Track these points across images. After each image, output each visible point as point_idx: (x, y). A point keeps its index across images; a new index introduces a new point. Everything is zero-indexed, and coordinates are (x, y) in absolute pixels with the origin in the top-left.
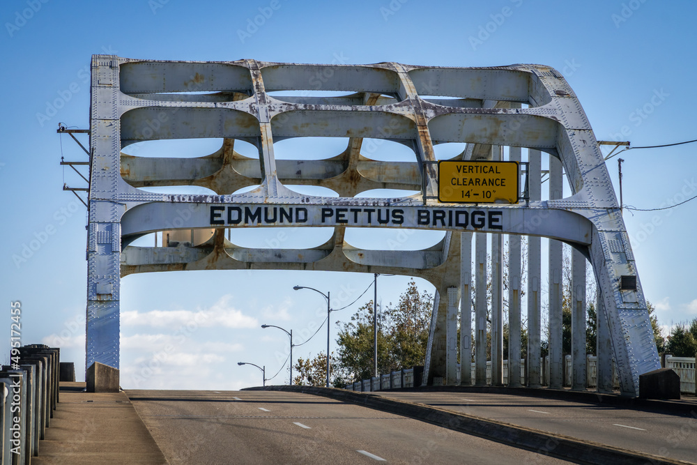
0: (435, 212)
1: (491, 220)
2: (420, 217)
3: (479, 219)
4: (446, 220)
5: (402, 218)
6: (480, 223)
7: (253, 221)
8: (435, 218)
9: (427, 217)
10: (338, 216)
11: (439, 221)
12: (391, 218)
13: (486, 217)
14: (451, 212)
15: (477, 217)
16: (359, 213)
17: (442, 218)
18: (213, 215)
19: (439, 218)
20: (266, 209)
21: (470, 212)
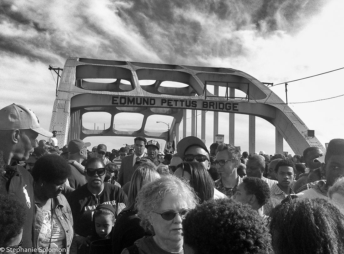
0: (210, 103)
1: (234, 107)
2: (204, 105)
3: (229, 107)
4: (215, 106)
5: (196, 104)
6: (229, 108)
7: (131, 104)
8: (210, 105)
9: (207, 105)
10: (168, 103)
11: (212, 107)
12: (191, 105)
13: (232, 106)
14: (217, 103)
15: (228, 105)
16: (178, 102)
17: (213, 106)
18: (113, 100)
19: (212, 105)
20: (137, 98)
21: (225, 103)
